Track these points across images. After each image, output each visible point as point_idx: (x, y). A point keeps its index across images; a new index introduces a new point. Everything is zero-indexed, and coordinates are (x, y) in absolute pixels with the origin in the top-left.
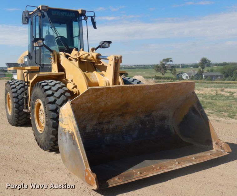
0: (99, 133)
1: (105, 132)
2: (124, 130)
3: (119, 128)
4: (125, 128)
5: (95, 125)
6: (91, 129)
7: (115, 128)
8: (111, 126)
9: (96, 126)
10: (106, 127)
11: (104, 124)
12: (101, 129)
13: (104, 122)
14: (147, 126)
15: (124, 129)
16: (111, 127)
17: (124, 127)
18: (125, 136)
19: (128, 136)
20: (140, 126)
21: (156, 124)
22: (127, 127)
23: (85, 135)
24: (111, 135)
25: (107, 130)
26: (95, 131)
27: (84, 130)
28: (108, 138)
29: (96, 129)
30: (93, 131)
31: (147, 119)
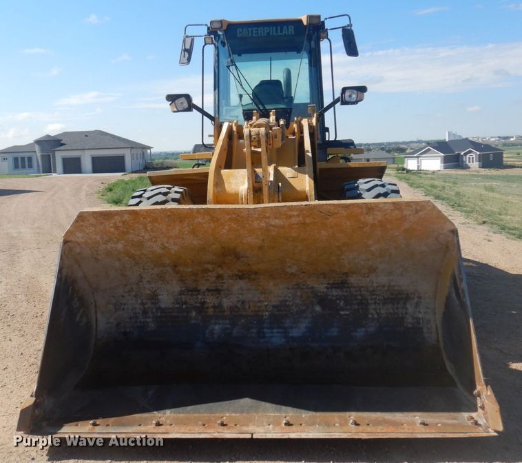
0: (194, 314)
1: (211, 311)
2: (267, 313)
3: (249, 307)
4: (271, 308)
5: (180, 294)
6: (172, 301)
7: (239, 306)
8: (225, 300)
9: (183, 297)
10: (211, 300)
11: (204, 292)
12: (198, 305)
13: (203, 288)
14: (342, 313)
15: (267, 311)
16: (226, 303)
17: (266, 306)
18: (265, 330)
19: (275, 330)
20: (318, 308)
21: (373, 312)
22: (274, 306)
23: (159, 314)
24: (227, 321)
25: (214, 307)
26: (184, 307)
27: (153, 301)
28: (217, 327)
29: (186, 303)
30: (177, 306)
31: (335, 292)
